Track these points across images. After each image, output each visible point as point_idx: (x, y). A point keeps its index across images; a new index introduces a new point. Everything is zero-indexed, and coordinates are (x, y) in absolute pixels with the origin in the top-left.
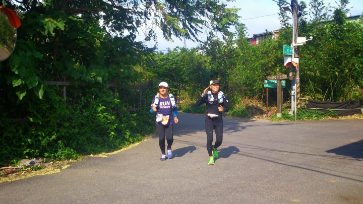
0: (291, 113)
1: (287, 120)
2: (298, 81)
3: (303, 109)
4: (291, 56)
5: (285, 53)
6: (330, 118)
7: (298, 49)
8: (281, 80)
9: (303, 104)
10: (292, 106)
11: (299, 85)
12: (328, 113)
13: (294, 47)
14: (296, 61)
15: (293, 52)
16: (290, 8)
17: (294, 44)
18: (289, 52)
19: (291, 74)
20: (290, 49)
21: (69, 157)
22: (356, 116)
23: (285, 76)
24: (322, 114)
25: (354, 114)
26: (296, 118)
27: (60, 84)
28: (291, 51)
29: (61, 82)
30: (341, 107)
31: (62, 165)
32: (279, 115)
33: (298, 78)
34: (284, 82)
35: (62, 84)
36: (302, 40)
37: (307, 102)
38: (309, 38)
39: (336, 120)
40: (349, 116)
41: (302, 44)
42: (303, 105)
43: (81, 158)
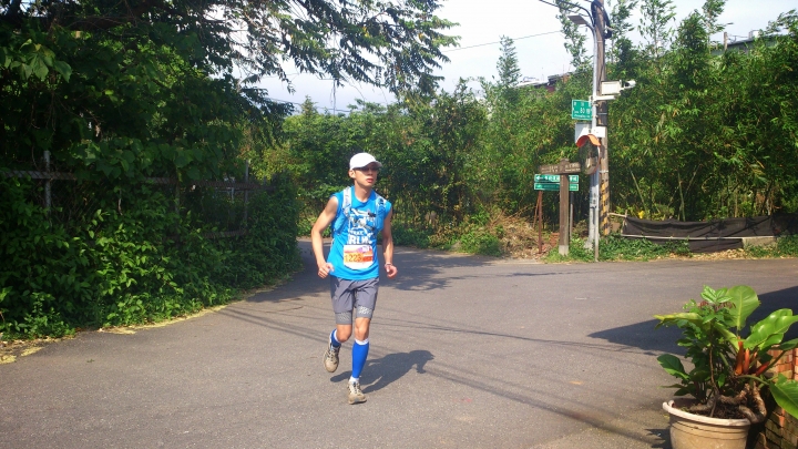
0: (589, 246)
1: (579, 261)
2: (606, 177)
3: (616, 237)
4: (590, 122)
5: (575, 115)
6: (673, 257)
7: (604, 107)
8: (567, 175)
9: (616, 226)
10: (591, 232)
11: (605, 185)
12: (670, 247)
13: (597, 102)
14: (598, 133)
15: (594, 115)
16: (588, 19)
17: (596, 97)
18: (585, 114)
19: (589, 163)
20: (586, 106)
21: (45, 331)
22: (730, 254)
23: (575, 166)
24: (656, 250)
25: (725, 250)
26: (597, 255)
27: (35, 177)
28: (588, 111)
29: (38, 173)
30: (695, 233)
31: (25, 348)
32: (564, 250)
33: (605, 171)
34: (574, 178)
35: (41, 177)
36: (612, 89)
37: (624, 223)
38: (627, 85)
39: (687, 262)
40: (715, 254)
41: (612, 97)
42: (615, 230)
43: (70, 335)
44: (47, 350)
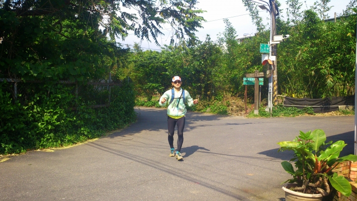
0: (267, 110)
1: (263, 117)
2: (276, 79)
3: (280, 106)
4: (269, 54)
5: (262, 51)
6: (306, 115)
7: (275, 47)
8: (258, 78)
9: (280, 101)
10: (269, 104)
11: (276, 83)
12: (305, 110)
13: (272, 45)
14: (272, 59)
15: (271, 50)
16: (268, 7)
17: (271, 42)
19: (268, 72)
20: (267, 46)
22: (333, 113)
23: (262, 74)
24: (299, 112)
25: (331, 111)
27: (9, 81)
28: (268, 49)
30: (318, 104)
31: (3, 158)
32: (256, 112)
33: (275, 76)
34: (262, 79)
36: (279, 38)
37: (284, 100)
38: (286, 37)
39: (313, 117)
40: (326, 114)
41: (279, 42)
42: (280, 103)
43: (23, 153)
44: (12, 159)
